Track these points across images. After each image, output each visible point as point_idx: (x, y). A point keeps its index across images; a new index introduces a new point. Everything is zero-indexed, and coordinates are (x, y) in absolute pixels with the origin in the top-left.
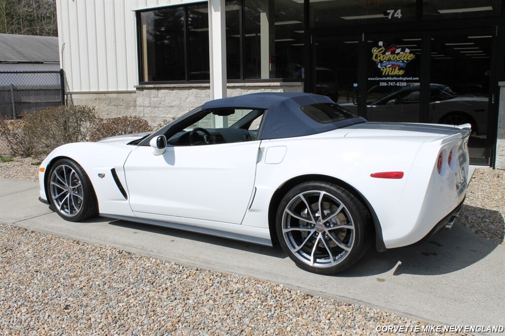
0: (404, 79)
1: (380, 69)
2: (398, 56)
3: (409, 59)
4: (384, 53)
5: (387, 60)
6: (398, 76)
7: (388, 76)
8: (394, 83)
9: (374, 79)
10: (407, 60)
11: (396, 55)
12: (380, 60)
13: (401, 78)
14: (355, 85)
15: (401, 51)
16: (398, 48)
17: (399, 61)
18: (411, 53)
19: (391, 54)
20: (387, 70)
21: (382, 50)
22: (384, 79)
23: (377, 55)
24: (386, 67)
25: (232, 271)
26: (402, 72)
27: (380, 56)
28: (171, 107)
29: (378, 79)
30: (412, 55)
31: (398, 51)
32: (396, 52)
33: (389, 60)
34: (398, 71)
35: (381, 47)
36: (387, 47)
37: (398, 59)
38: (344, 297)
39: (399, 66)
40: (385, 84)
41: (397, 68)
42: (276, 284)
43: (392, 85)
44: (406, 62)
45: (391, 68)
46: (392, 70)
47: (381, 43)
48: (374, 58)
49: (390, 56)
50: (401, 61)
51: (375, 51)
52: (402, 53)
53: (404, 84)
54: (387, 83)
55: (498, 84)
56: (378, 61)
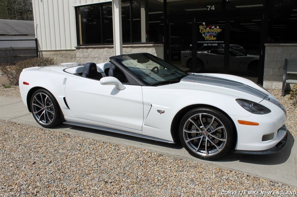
0: (216, 42)
1: (204, 37)
2: (213, 31)
4: (206, 29)
5: (207, 32)
6: (213, 41)
7: (208, 40)
8: (211, 44)
9: (200, 42)
10: (218, 32)
12: (204, 32)
13: (214, 42)
14: (191, 45)
15: (215, 27)
16: (213, 26)
18: (219, 28)
19: (209, 29)
20: (207, 37)
21: (205, 27)
22: (206, 42)
23: (202, 30)
24: (207, 36)
25: (122, 143)
26: (215, 38)
27: (203, 30)
28: (95, 57)
29: (203, 42)
30: (220, 29)
31: (213, 27)
33: (208, 32)
34: (213, 38)
35: (204, 25)
36: (207, 25)
37: (213, 32)
38: (179, 156)
40: (206, 45)
41: (213, 36)
42: (144, 149)
45: (209, 36)
46: (210, 37)
47: (204, 23)
48: (200, 31)
49: (209, 30)
51: (201, 27)
52: (215, 28)
53: (216, 45)
54: (207, 44)
55: (264, 45)
56: (202, 32)
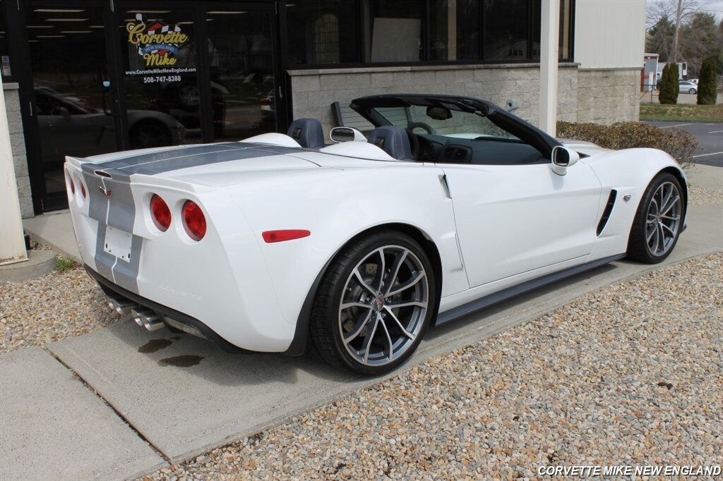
0: (178, 71)
1: (142, 57)
2: (166, 38)
3: (182, 42)
4: (145, 32)
5: (150, 42)
6: (169, 67)
7: (155, 67)
8: (164, 77)
9: (134, 73)
10: (179, 43)
11: (163, 35)
12: (140, 42)
13: (172, 70)
14: (107, 84)
15: (169, 30)
16: (164, 25)
17: (167, 44)
18: (181, 32)
19: (155, 33)
20: (152, 59)
21: (142, 27)
22: (149, 71)
23: (135, 35)
24: (150, 53)
26: (173, 61)
27: (139, 37)
29: (141, 72)
30: (184, 35)
31: (165, 29)
32: (163, 31)
33: (154, 43)
34: (168, 59)
35: (140, 22)
37: (166, 41)
39: (168, 52)
40: (151, 80)
41: (166, 55)
43: (161, 80)
44: (177, 45)
45: (157, 55)
46: (160, 58)
47: (139, 17)
48: (131, 40)
49: (155, 37)
50: (170, 45)
51: (132, 29)
52: (170, 32)
53: (178, 79)
54: (155, 78)
55: (287, 74)
56: (137, 43)
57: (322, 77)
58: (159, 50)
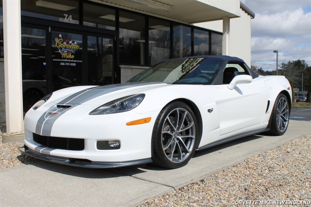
0: (75, 61)
1: (60, 53)
2: (70, 46)
3: (77, 49)
4: (62, 43)
5: (64, 47)
6: (71, 59)
7: (65, 58)
8: (69, 63)
9: (56, 60)
10: (76, 49)
11: (69, 45)
12: (60, 47)
13: (72, 61)
14: (45, 64)
15: (72, 43)
18: (77, 44)
19: (66, 44)
20: (64, 55)
21: (61, 40)
22: (63, 60)
23: (58, 43)
24: (64, 52)
27: (60, 44)
29: (59, 60)
30: (78, 46)
31: (70, 42)
32: (70, 43)
33: (66, 48)
34: (71, 56)
35: (60, 38)
36: (64, 39)
37: (70, 48)
39: (71, 52)
40: (63, 64)
41: (70, 54)
43: (68, 64)
44: (75, 50)
45: (67, 53)
46: (67, 55)
47: (60, 36)
48: (56, 45)
50: (72, 49)
51: (57, 40)
52: (73, 44)
53: (74, 65)
54: (65, 63)
55: (119, 67)
56: (59, 47)
57: (133, 69)
58: (68, 51)
